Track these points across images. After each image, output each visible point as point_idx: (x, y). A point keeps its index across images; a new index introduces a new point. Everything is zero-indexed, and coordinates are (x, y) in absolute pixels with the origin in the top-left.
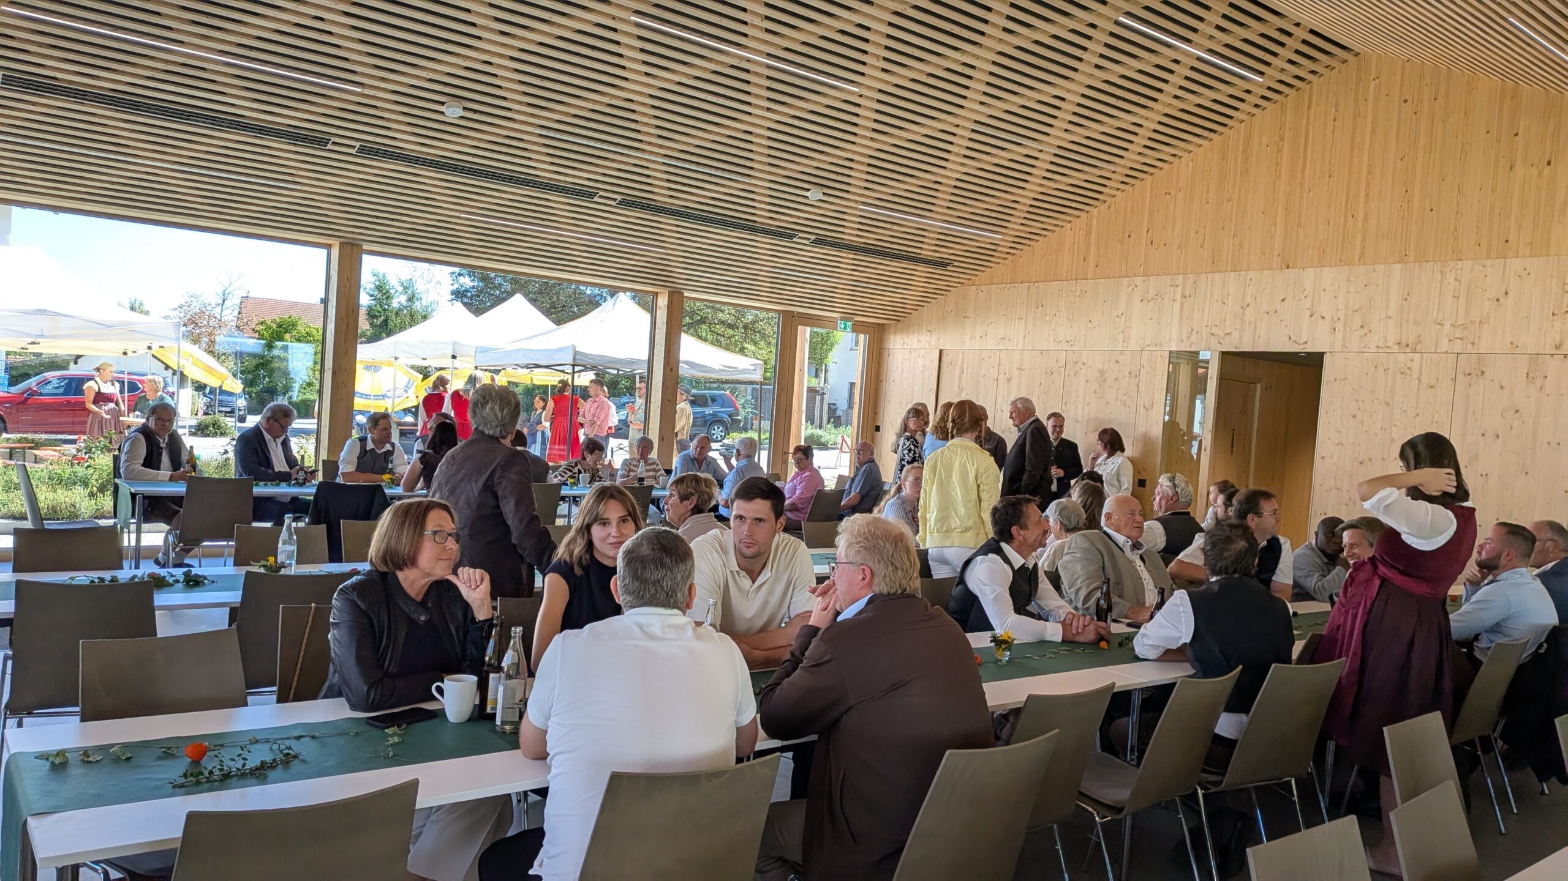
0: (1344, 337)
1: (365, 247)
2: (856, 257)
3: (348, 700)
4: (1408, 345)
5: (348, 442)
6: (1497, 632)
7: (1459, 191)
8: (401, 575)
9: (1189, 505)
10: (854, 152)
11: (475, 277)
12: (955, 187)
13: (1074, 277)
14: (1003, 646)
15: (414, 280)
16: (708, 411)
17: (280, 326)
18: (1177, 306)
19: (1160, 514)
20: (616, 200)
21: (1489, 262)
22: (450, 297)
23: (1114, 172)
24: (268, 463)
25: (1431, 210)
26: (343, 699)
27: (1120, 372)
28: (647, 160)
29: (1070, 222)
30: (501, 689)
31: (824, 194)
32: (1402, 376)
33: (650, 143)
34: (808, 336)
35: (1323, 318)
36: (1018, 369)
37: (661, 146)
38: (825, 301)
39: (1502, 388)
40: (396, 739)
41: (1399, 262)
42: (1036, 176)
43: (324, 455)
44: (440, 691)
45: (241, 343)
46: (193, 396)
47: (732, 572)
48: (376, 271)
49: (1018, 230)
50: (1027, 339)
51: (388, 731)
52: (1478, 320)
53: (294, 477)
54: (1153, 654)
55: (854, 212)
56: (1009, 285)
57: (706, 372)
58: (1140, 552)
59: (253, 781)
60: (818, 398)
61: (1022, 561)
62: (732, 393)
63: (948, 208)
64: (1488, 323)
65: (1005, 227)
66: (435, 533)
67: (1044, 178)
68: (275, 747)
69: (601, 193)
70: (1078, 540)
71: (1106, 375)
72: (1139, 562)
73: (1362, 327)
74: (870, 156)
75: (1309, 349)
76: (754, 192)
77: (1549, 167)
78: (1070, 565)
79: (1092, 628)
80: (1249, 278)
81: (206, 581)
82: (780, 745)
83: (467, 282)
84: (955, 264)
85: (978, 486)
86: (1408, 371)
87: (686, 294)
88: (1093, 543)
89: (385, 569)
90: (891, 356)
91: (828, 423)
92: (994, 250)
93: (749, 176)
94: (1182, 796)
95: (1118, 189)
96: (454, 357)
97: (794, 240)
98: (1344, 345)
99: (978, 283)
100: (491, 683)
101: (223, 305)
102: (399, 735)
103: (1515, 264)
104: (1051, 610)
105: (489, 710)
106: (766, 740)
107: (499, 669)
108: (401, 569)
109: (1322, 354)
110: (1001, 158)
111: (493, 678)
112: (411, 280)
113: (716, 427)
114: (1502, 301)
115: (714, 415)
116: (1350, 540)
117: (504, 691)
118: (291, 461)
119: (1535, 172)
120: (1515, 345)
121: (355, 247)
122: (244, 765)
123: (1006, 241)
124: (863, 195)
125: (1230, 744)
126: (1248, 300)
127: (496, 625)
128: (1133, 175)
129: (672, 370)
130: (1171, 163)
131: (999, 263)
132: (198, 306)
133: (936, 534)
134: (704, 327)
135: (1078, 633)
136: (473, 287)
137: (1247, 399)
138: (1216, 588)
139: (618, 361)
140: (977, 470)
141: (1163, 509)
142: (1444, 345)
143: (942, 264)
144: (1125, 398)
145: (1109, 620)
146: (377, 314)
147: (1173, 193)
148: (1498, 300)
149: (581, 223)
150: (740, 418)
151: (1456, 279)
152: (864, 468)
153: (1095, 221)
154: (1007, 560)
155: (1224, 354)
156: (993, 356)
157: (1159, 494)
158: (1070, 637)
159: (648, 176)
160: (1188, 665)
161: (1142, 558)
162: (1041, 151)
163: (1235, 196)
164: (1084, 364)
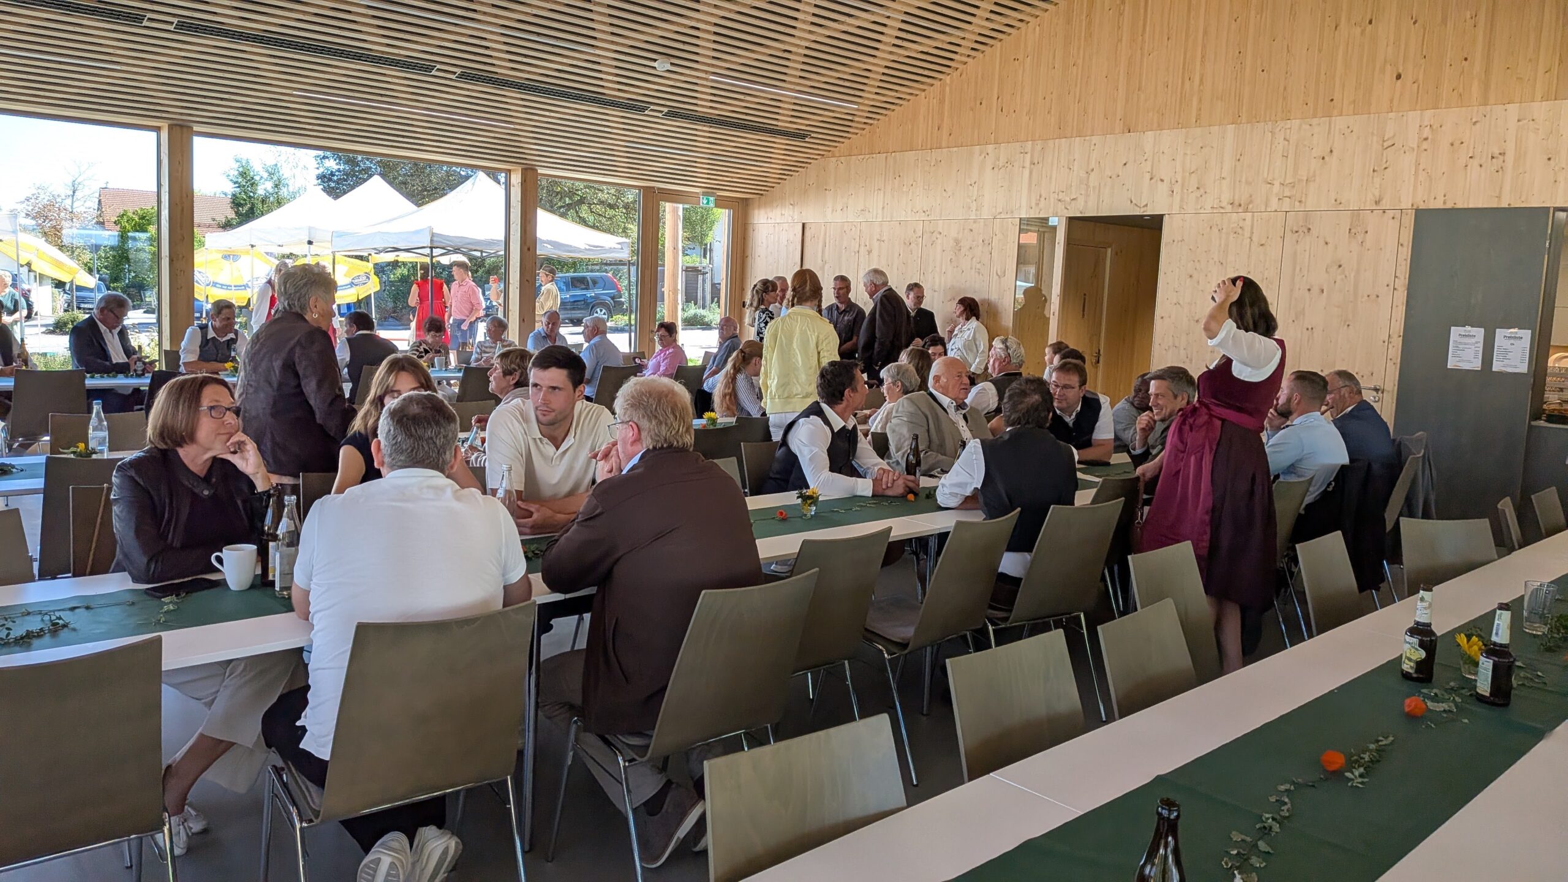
0: (1182, 200)
1: (196, 128)
2: (711, 129)
3: (130, 574)
4: (1240, 205)
5: (188, 331)
6: (1292, 473)
7: (1288, 51)
8: (181, 452)
9: (1021, 366)
10: (698, 20)
11: (340, 160)
12: (805, 55)
13: (929, 147)
14: (809, 502)
15: (279, 166)
16: (590, 294)
17: (142, 218)
18: (1026, 172)
19: (994, 376)
20: (455, 73)
21: (1315, 121)
22: (316, 182)
23: (964, 38)
24: (105, 355)
25: (1263, 71)
26: (126, 573)
27: (973, 241)
28: (484, 30)
29: (924, 90)
30: (278, 556)
31: (672, 64)
32: (1235, 235)
33: (485, 13)
34: (681, 213)
35: (1162, 180)
36: (878, 240)
37: (496, 16)
38: (685, 176)
39: (1327, 243)
40: (171, 607)
41: (1232, 124)
42: (886, 44)
43: (167, 346)
44: (220, 560)
45: (96, 235)
46: (53, 293)
47: (535, 439)
48: (239, 157)
49: (873, 100)
50: (885, 209)
51: (166, 600)
52: (1305, 178)
53: (133, 367)
54: (953, 502)
55: (705, 83)
56: (867, 156)
57: (570, 252)
58: (964, 412)
59: (17, 648)
60: (700, 277)
61: (843, 424)
62: (615, 275)
63: (800, 77)
64: (1314, 180)
65: (860, 97)
66: (211, 408)
67: (894, 45)
68: (47, 618)
69: (438, 66)
70: (905, 405)
71: (962, 244)
72: (962, 423)
73: (1198, 188)
74: (716, 24)
75: (1150, 211)
76: (599, 63)
77: (1370, 26)
78: (897, 429)
79: (900, 482)
80: (1093, 143)
81: (14, 470)
82: (563, 598)
83: (332, 164)
84: (813, 135)
85: (819, 353)
86: (1240, 231)
87: (540, 171)
88: (918, 407)
89: (164, 447)
90: (756, 231)
91: (712, 303)
92: (851, 121)
93: (593, 46)
94: (972, 630)
95: (969, 56)
96: (310, 243)
97: (646, 112)
98: (1181, 207)
99: (837, 155)
100: (271, 551)
101: (73, 196)
102: (176, 604)
103: (1340, 123)
104: (868, 468)
105: (271, 578)
106: (550, 594)
107: (275, 538)
108: (181, 446)
109: (1160, 218)
110: (849, 25)
111: (272, 547)
112: (276, 165)
113: (598, 310)
114: (1326, 158)
115: (596, 297)
116: (1156, 390)
117: (281, 558)
118: (129, 351)
119: (1358, 30)
120: (1338, 202)
121: (185, 130)
122: (8, 635)
123: (862, 111)
124: (713, 66)
125: (1016, 581)
126: (1093, 165)
127: (273, 495)
128: (983, 41)
129: (529, 249)
130: (1019, 28)
131: (857, 134)
132: (47, 198)
133: (777, 400)
134: (585, 207)
135: (888, 487)
136: (339, 170)
137: (1098, 263)
138: (1006, 437)
139: (479, 242)
140: (818, 337)
141: (996, 370)
142: (1274, 204)
143: (800, 135)
144: (978, 266)
145: (918, 474)
146: (242, 202)
147: (1021, 59)
148: (1323, 158)
149: (421, 98)
150: (623, 300)
151: (1285, 139)
152: (727, 344)
153: (948, 89)
154: (827, 422)
155: (1071, 220)
156: (854, 229)
157: (992, 355)
158: (880, 492)
159: (487, 48)
160: (980, 512)
161: (965, 417)
162: (888, 17)
163: (1080, 62)
164: (941, 233)
